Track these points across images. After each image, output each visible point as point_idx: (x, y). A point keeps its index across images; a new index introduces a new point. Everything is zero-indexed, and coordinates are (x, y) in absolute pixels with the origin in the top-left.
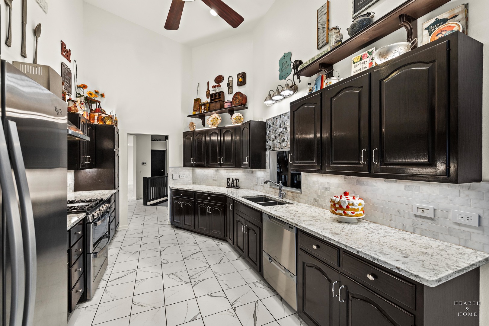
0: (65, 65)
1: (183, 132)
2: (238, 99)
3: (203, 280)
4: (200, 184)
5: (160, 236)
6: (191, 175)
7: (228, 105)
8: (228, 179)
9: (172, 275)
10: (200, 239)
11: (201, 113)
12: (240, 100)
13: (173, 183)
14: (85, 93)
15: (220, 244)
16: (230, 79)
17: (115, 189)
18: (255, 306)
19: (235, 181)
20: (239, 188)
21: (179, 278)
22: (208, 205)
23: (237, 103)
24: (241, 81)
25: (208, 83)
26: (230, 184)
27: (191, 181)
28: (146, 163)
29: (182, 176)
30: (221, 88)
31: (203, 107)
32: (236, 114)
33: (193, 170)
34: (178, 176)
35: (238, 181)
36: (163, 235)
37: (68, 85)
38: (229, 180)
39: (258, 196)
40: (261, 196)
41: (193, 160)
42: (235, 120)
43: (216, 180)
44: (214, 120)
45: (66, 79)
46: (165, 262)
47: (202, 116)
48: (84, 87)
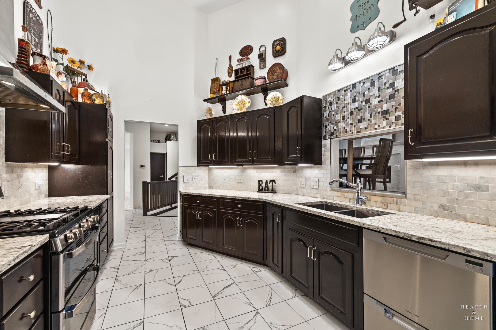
0: (31, 7)
1: (198, 121)
2: (276, 73)
4: (219, 189)
5: (170, 258)
6: (207, 177)
7: (261, 82)
8: (259, 181)
10: (227, 262)
11: (221, 95)
12: (279, 74)
13: (184, 188)
14: (65, 60)
15: (258, 270)
16: (263, 49)
17: (107, 194)
19: (270, 183)
20: (276, 193)
22: (237, 215)
23: (275, 77)
24: (279, 49)
25: (230, 56)
26: (263, 187)
27: (207, 185)
28: (144, 166)
29: (195, 178)
30: (249, 61)
31: (224, 87)
32: (272, 95)
33: (210, 170)
34: (191, 178)
35: (275, 184)
36: (174, 257)
37: (37, 40)
38: (260, 182)
39: (317, 202)
40: (321, 203)
41: (211, 156)
42: (271, 102)
43: (241, 183)
44: (240, 104)
45: (34, 30)
46: (186, 305)
47: (222, 100)
48: (64, 52)
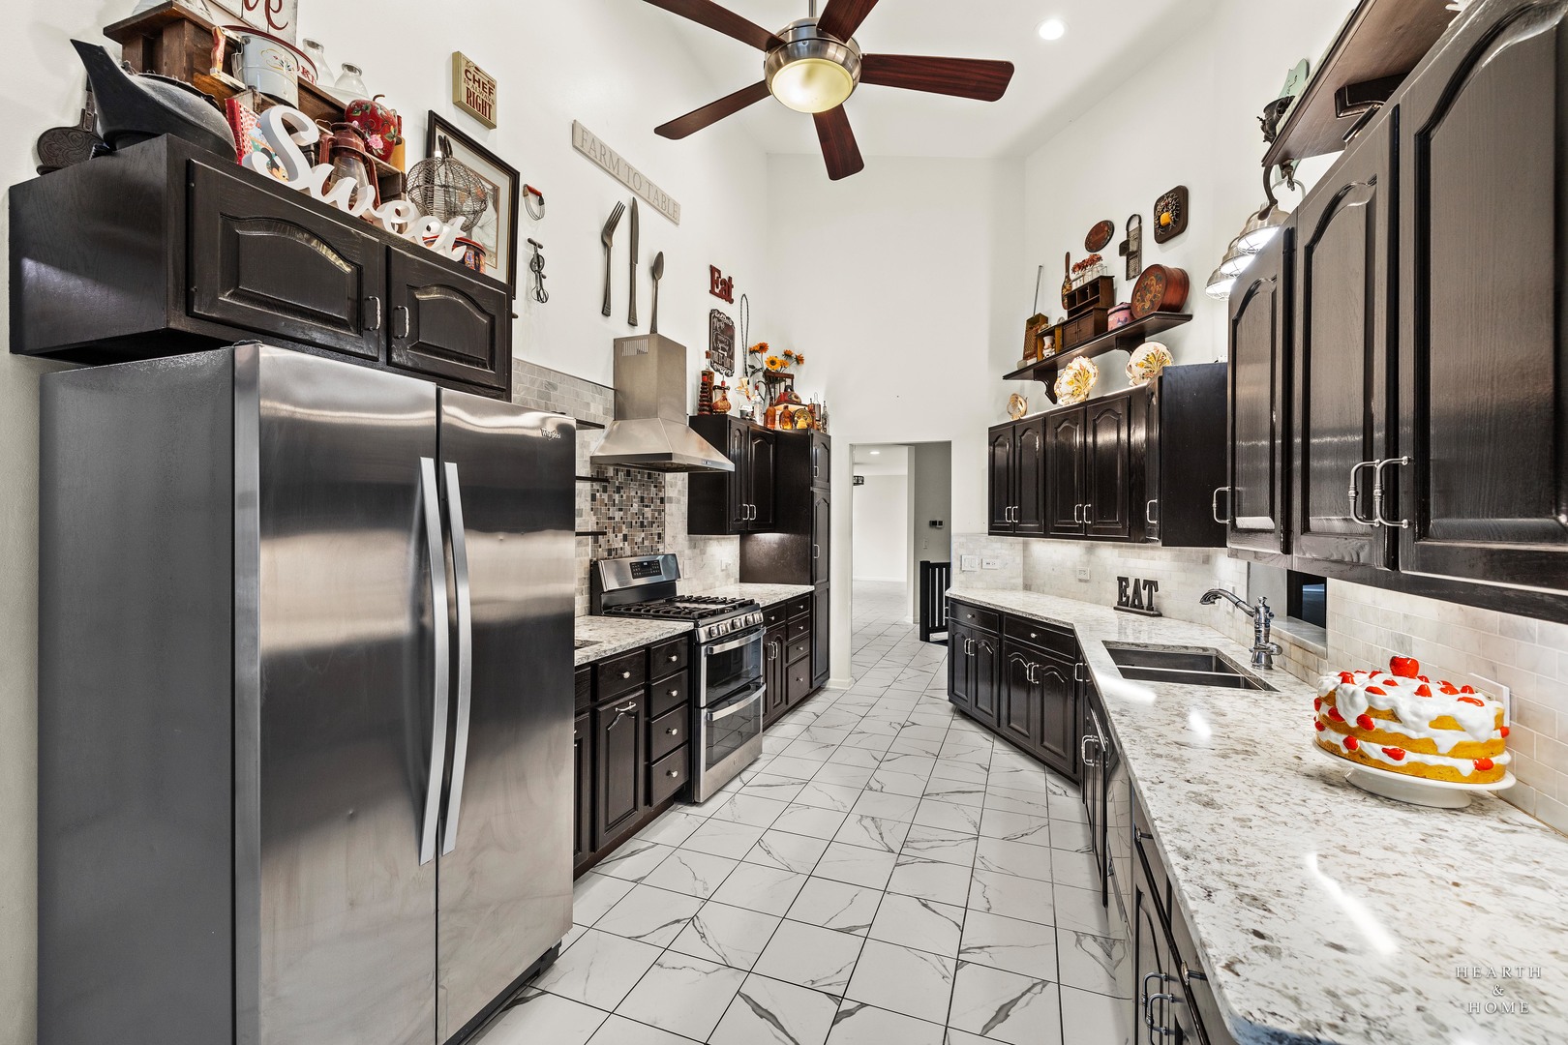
0: (719, 312)
1: (990, 429)
2: (1150, 292)
3: (933, 862)
4: (1043, 592)
5: (907, 724)
6: (1019, 560)
7: (1119, 321)
8: (1121, 580)
9: (869, 819)
11: (1040, 359)
12: (1155, 296)
13: (961, 582)
14: (762, 361)
15: (1059, 791)
16: (1134, 225)
17: (812, 584)
18: (1029, 990)
19: (1144, 589)
20: (1160, 615)
21: (880, 834)
22: (1030, 657)
23: (1147, 305)
24: (1168, 220)
25: (1068, 255)
26: (1128, 597)
27: (1020, 581)
28: (941, 523)
29: (988, 561)
30: (1101, 265)
31: (1047, 340)
32: (1148, 348)
33: (1026, 545)
34: (977, 561)
35: (1156, 590)
36: (914, 724)
37: (726, 354)
38: (1124, 584)
40: (1200, 652)
41: (1010, 512)
42: (1144, 371)
43: (1086, 581)
44: (1079, 378)
45: (722, 342)
46: (875, 788)
47: (1047, 373)
48: (763, 348)
